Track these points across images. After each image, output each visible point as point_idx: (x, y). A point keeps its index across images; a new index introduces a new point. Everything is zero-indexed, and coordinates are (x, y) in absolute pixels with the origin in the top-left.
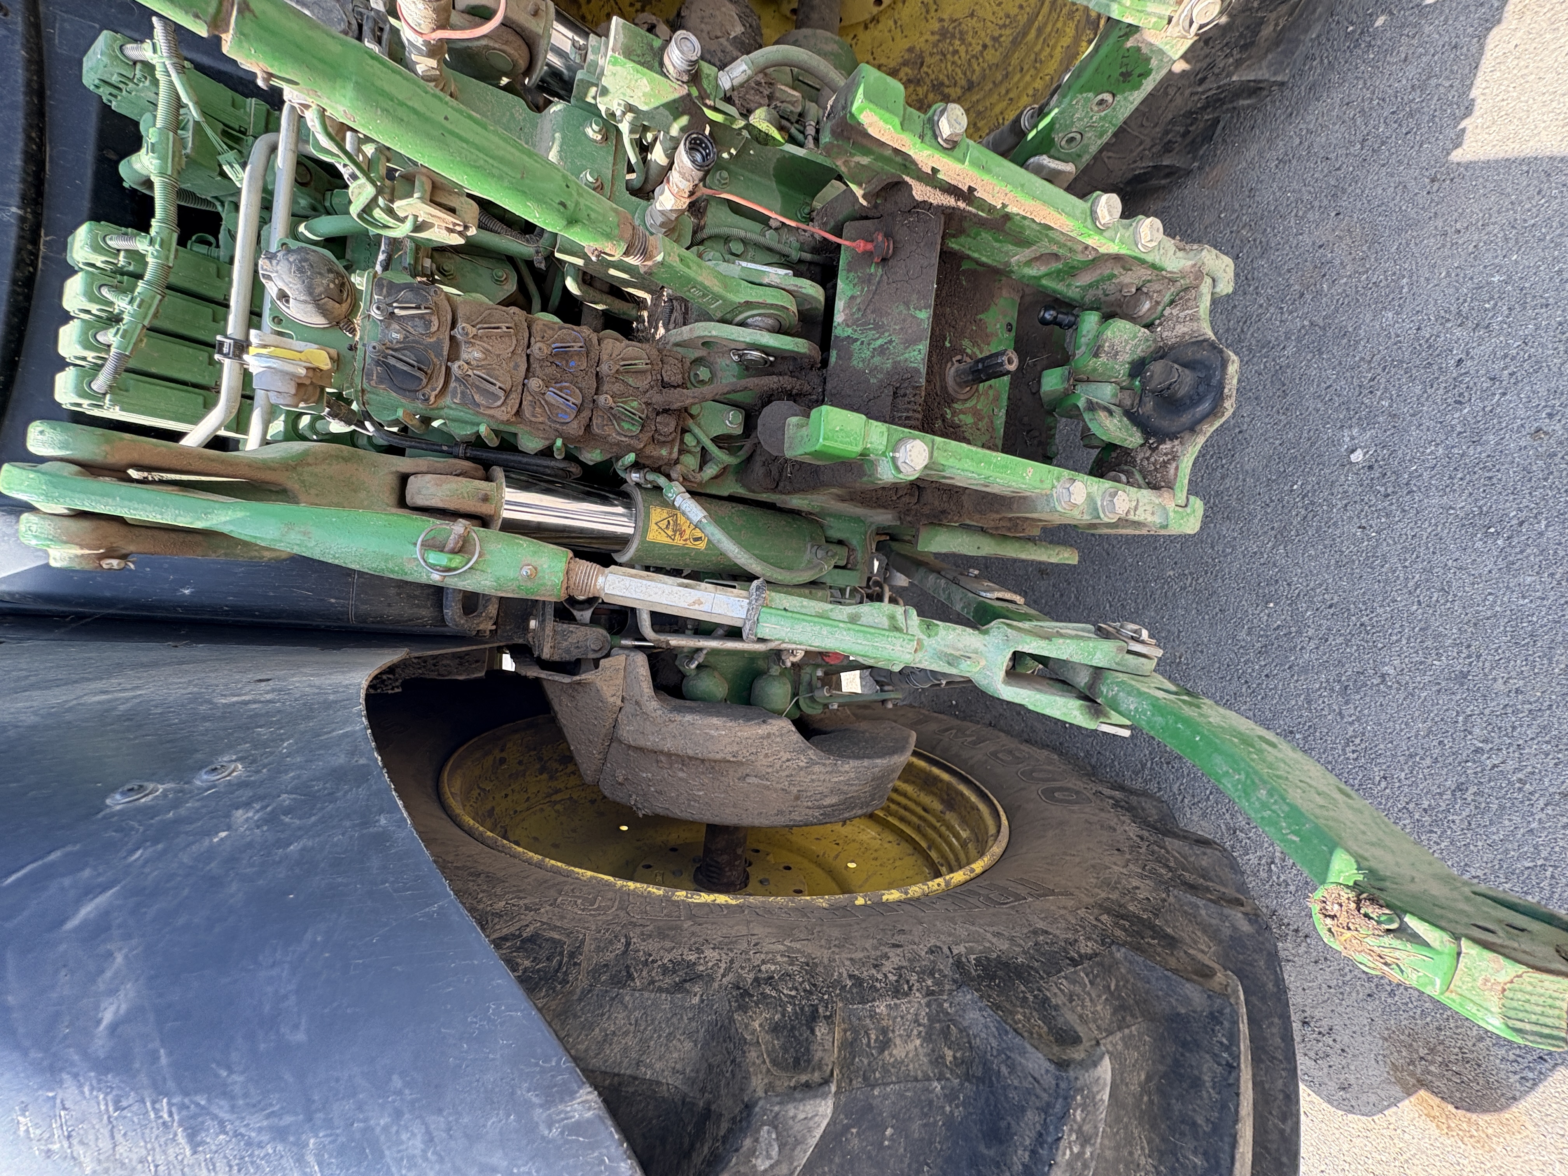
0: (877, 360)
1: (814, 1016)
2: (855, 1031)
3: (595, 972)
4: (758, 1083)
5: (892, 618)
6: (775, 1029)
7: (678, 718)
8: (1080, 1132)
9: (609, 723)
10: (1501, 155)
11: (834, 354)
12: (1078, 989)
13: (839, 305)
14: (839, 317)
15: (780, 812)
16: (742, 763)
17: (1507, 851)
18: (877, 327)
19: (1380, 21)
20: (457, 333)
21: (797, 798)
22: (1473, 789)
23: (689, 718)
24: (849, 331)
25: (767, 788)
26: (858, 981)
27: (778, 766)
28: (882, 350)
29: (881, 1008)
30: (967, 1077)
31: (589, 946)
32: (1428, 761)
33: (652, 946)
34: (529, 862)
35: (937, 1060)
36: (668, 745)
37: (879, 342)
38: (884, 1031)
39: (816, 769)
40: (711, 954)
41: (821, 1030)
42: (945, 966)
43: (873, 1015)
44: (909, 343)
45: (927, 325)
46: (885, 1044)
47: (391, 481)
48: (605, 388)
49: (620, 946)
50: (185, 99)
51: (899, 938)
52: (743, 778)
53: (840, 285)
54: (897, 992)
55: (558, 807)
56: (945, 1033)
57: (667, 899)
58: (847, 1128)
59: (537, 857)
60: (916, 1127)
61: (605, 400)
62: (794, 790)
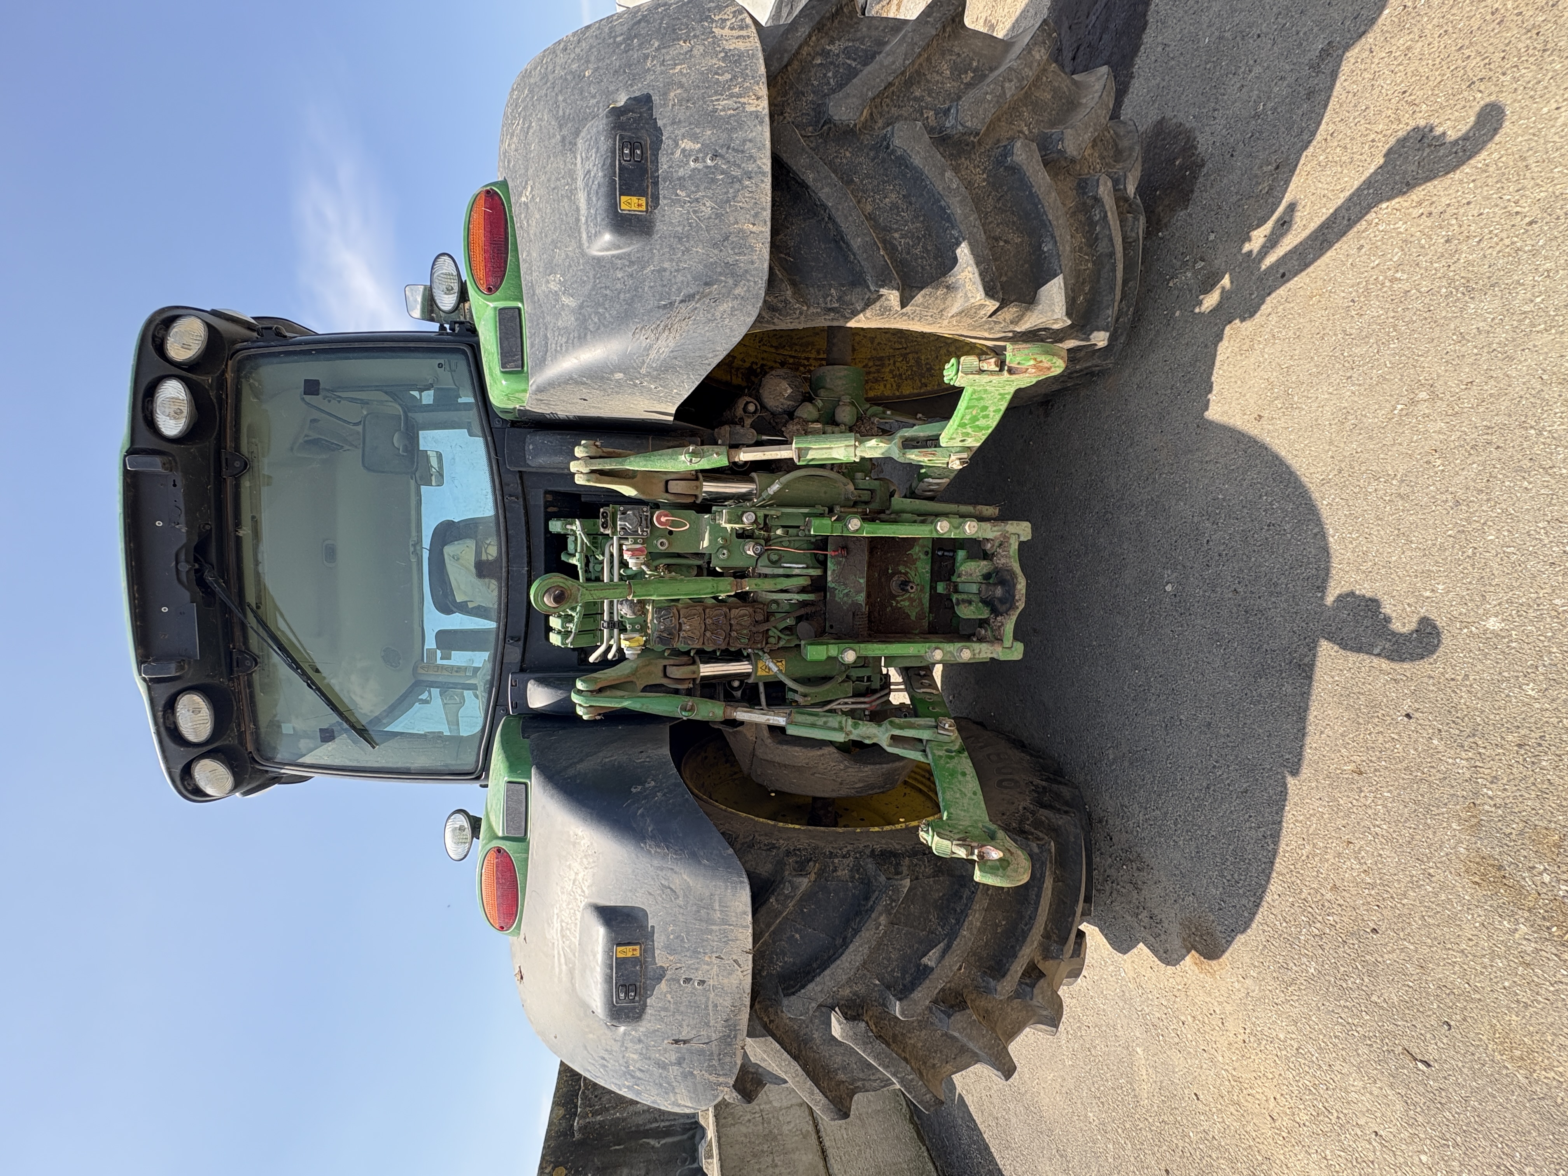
0: (845, 599)
1: (811, 859)
2: (825, 867)
3: (743, 844)
4: (787, 873)
5: (840, 722)
6: (797, 862)
7: (780, 747)
8: (890, 898)
9: (751, 748)
10: (1222, 422)
11: (828, 594)
12: (921, 863)
13: (829, 573)
14: (829, 579)
15: (833, 790)
16: (811, 768)
17: (1223, 823)
18: (844, 584)
19: (1177, 314)
20: (681, 621)
21: (841, 784)
22: (1212, 788)
23: (785, 747)
24: (833, 585)
25: (825, 779)
26: (831, 853)
27: (829, 768)
28: (847, 595)
29: (836, 861)
30: (862, 883)
31: (741, 836)
32: (1197, 772)
33: (762, 838)
34: (721, 809)
35: (853, 877)
36: (777, 759)
37: (846, 591)
38: (836, 867)
39: (850, 770)
40: (781, 841)
41: (811, 864)
42: (868, 852)
43: (833, 862)
44: (858, 592)
45: (864, 585)
46: (835, 870)
47: (661, 668)
48: (734, 628)
49: (751, 838)
50: (585, 540)
51: (855, 842)
52: (813, 774)
53: (829, 564)
54: (844, 857)
55: (736, 782)
56: (858, 871)
57: (774, 826)
58: (818, 892)
59: (724, 807)
60: (841, 894)
61: (734, 634)
62: (839, 780)
